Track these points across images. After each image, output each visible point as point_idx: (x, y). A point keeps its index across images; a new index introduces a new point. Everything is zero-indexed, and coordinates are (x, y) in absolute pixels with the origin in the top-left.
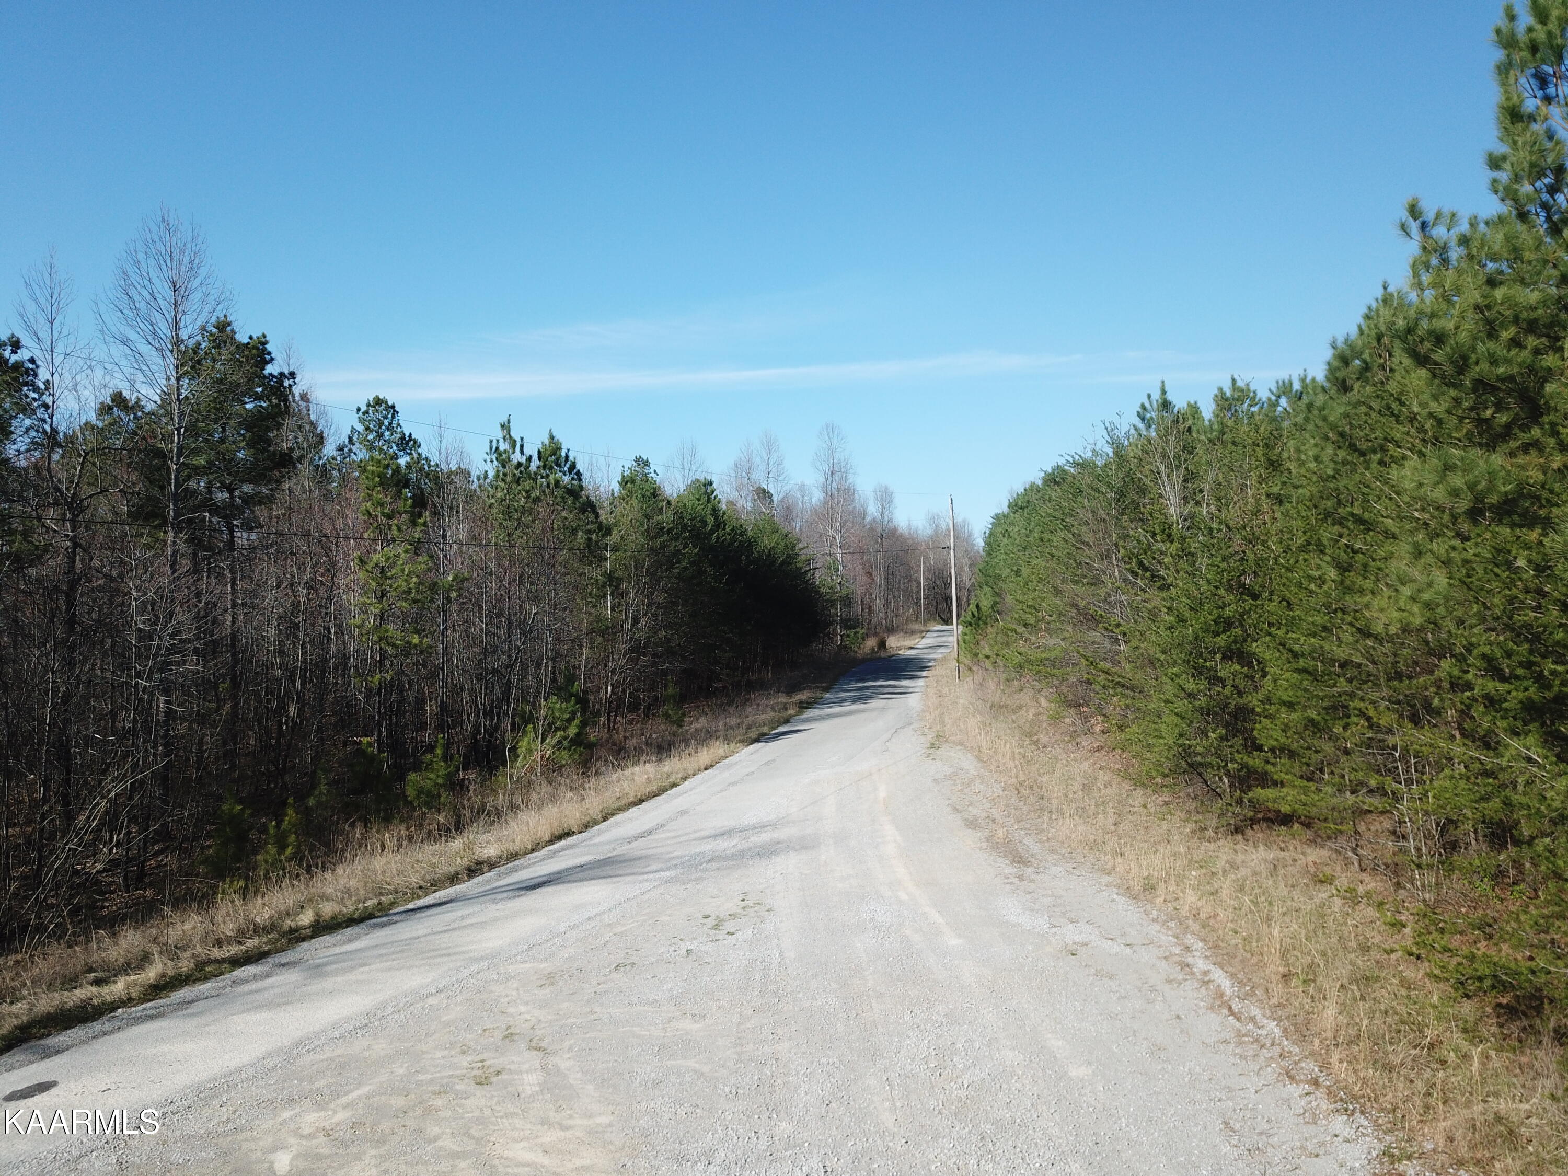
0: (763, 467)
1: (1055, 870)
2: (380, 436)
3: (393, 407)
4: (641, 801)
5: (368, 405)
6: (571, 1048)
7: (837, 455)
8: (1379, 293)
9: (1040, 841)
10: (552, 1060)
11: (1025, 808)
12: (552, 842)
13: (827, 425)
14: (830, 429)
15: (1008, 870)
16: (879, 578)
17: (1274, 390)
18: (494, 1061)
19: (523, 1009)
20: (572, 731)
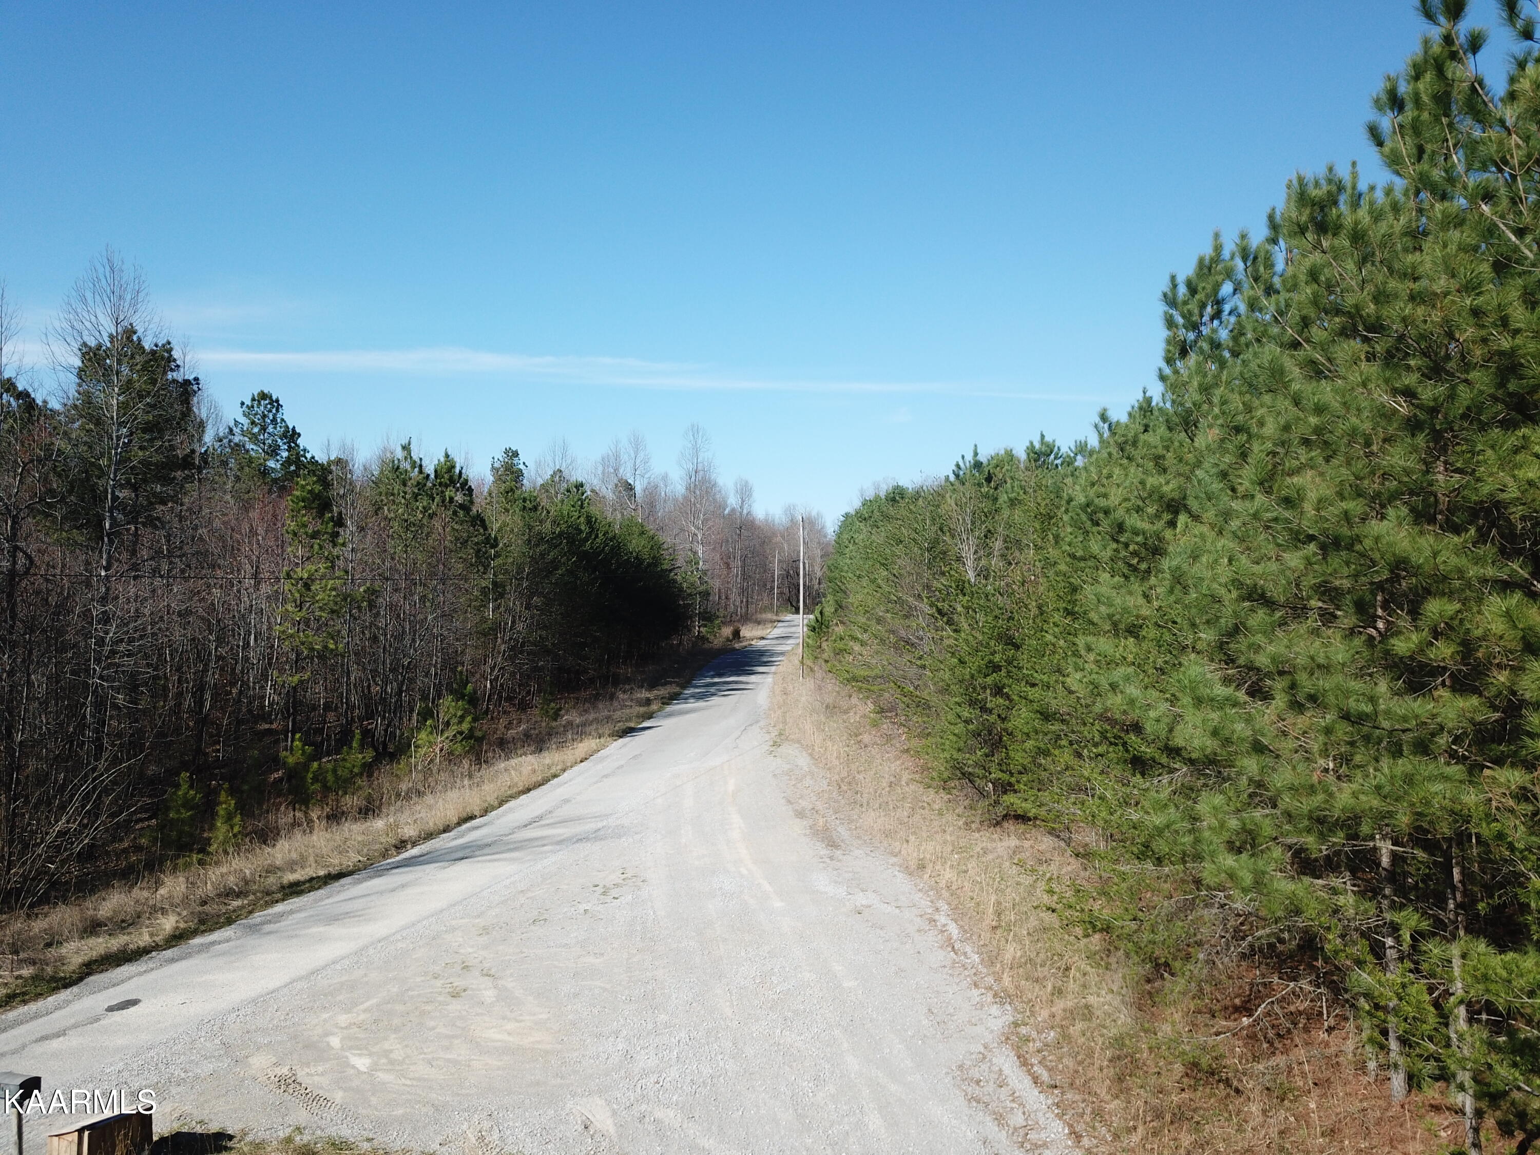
0: (630, 465)
1: (857, 852)
2: (264, 429)
3: (277, 401)
4: (529, 790)
5: (253, 400)
6: (511, 975)
7: (701, 455)
8: (1140, 397)
9: (850, 829)
10: (500, 983)
11: (843, 802)
12: (459, 824)
13: (693, 426)
14: (695, 430)
15: (824, 852)
16: (736, 569)
17: (1073, 449)
18: (459, 983)
19: (470, 950)
20: (465, 726)
